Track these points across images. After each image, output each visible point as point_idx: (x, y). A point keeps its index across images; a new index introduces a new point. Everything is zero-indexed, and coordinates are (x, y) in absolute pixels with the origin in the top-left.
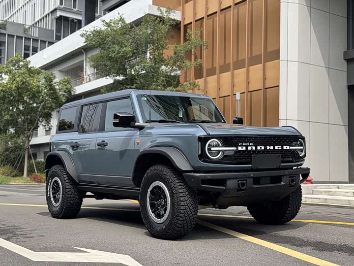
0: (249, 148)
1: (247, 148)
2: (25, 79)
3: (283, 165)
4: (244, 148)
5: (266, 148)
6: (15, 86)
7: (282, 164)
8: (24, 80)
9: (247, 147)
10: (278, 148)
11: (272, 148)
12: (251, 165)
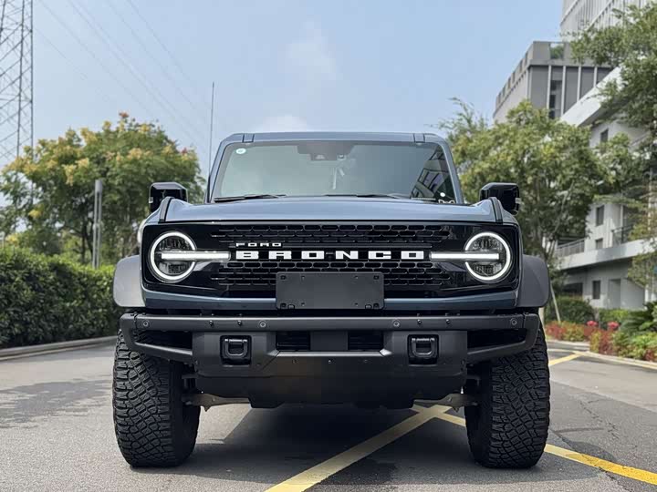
0: (273, 255)
1: (263, 255)
2: (529, 144)
4: (255, 255)
5: (330, 257)
6: (512, 159)
8: (526, 147)
9: (262, 251)
10: (380, 255)
12: (274, 299)
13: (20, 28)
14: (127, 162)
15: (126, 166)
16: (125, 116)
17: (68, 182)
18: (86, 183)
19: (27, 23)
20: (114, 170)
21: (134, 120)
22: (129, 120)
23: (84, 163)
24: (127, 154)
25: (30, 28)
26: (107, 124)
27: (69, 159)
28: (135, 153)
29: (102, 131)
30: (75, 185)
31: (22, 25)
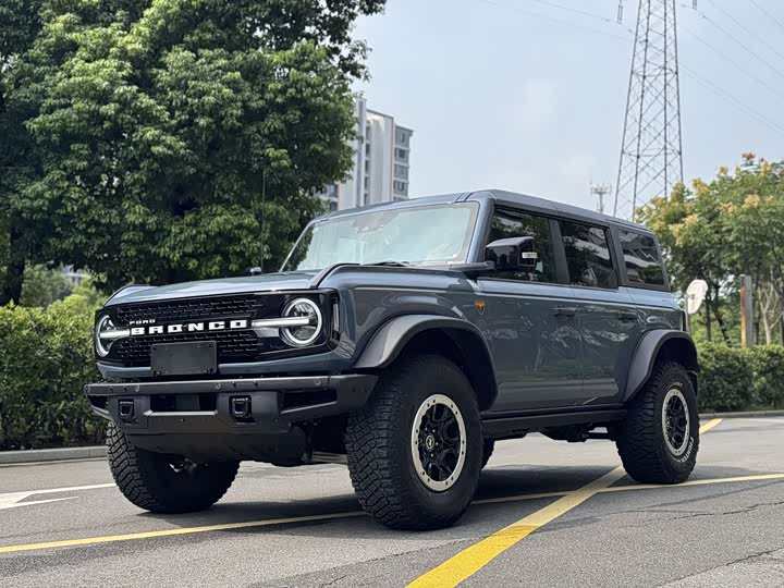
0: (152, 330)
1: (147, 331)
3: (223, 368)
4: (141, 331)
5: (185, 329)
7: (221, 365)
9: (147, 327)
10: (217, 326)
11: (200, 327)
12: (149, 368)
13: (663, 72)
14: (742, 213)
15: (742, 218)
16: (750, 157)
17: (677, 243)
18: (695, 243)
19: (671, 65)
20: (727, 224)
21: (762, 160)
22: (756, 161)
23: (692, 219)
24: (743, 203)
25: (675, 70)
26: (723, 170)
27: (677, 218)
28: (752, 200)
29: (717, 180)
30: (685, 246)
31: (665, 68)
